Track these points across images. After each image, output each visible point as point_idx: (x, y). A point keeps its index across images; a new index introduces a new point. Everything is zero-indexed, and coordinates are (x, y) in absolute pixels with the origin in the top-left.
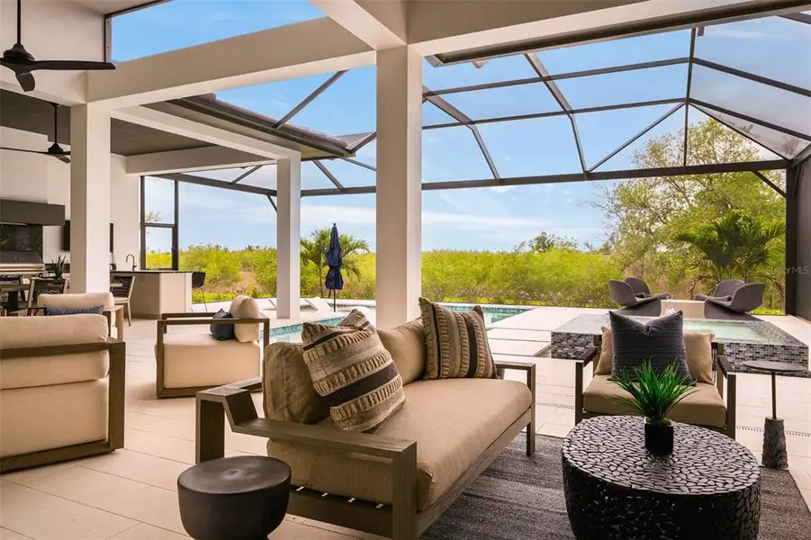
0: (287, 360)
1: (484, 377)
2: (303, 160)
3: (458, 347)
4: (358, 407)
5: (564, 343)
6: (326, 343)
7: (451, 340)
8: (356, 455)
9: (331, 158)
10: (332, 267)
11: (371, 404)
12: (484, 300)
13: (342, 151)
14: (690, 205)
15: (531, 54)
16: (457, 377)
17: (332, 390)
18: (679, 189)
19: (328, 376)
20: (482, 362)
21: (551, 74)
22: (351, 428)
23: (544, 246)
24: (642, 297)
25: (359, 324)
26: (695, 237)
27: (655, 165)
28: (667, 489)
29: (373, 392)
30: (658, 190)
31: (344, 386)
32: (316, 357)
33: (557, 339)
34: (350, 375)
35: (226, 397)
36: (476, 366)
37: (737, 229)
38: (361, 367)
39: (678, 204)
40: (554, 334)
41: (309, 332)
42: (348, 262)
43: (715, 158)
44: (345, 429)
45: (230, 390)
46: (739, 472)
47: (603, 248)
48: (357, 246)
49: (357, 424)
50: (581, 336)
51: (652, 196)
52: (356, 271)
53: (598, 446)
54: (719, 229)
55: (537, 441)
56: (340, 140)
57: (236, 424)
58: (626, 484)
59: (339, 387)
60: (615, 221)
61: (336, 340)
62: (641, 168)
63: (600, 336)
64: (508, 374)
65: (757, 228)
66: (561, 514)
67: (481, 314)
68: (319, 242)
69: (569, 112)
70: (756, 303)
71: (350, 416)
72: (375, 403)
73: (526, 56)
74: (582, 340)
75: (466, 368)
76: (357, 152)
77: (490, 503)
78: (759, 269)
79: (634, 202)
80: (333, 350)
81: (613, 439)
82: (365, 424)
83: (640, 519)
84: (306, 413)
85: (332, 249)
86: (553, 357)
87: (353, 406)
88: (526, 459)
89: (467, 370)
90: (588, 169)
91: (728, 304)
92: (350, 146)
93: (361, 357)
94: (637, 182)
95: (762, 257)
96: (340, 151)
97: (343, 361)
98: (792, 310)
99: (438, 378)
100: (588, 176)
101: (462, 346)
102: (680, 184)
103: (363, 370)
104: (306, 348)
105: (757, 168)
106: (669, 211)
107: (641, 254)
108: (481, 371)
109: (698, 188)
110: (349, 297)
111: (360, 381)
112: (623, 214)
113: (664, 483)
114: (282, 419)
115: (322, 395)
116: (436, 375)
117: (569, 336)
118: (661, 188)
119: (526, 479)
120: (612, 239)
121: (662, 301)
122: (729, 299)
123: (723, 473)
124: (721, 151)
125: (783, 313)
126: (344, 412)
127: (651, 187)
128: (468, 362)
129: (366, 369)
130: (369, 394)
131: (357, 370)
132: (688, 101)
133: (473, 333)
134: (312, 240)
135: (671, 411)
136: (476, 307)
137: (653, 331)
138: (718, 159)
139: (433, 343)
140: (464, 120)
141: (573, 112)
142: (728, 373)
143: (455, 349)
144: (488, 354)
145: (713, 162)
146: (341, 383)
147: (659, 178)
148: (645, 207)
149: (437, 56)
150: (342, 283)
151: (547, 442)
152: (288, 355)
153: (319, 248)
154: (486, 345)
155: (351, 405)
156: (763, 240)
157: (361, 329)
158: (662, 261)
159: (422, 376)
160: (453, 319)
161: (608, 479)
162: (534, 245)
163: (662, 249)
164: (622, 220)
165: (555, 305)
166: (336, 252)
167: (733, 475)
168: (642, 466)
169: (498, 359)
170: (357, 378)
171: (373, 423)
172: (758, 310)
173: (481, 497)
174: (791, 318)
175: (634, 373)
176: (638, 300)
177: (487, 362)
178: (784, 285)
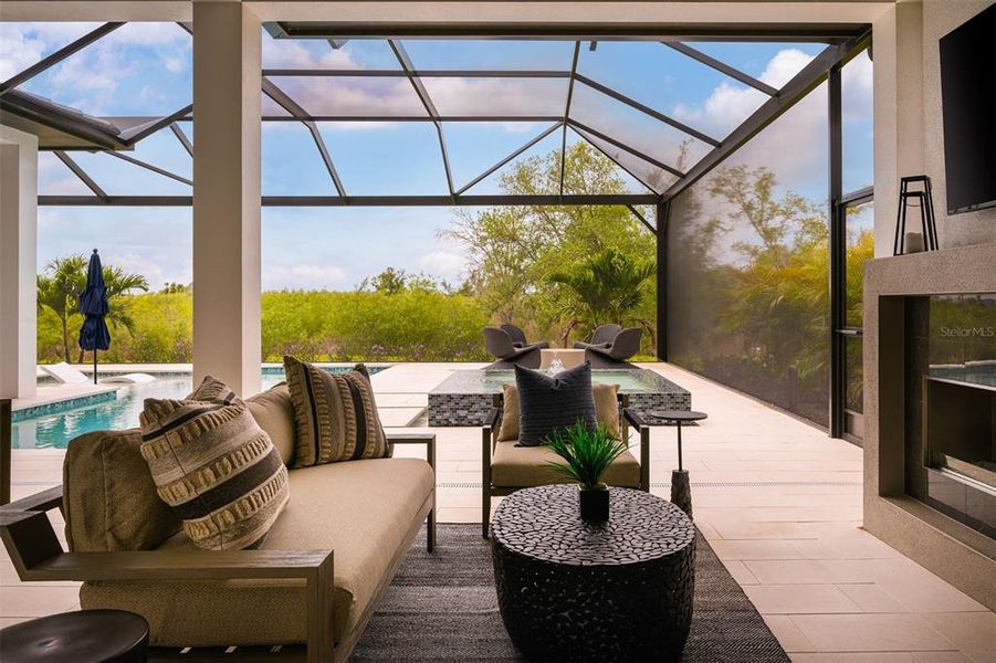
0: (111, 457)
1: (375, 457)
2: (41, 148)
3: (342, 421)
4: (236, 515)
5: (444, 407)
6: (183, 427)
7: (331, 411)
8: (235, 582)
9: (93, 150)
10: (90, 317)
11: (253, 509)
12: (325, 357)
13: (111, 141)
14: (561, 240)
15: (397, 40)
16: (340, 461)
17: (194, 495)
18: (549, 221)
19: (186, 476)
20: (371, 438)
21: (417, 69)
22: (225, 546)
23: (392, 287)
24: (519, 346)
25: (223, 396)
26: (570, 277)
27: (522, 192)
28: (618, 559)
29: (254, 491)
30: (527, 220)
31: (212, 486)
32: (166, 449)
33: (435, 402)
34: (221, 471)
35: (8, 526)
36: (366, 444)
37: (612, 268)
38: (236, 456)
39: (548, 238)
40: (431, 397)
41: (155, 412)
42: (114, 308)
43: (584, 188)
44: (215, 549)
45: (14, 514)
46: (675, 530)
47: (462, 288)
48: (128, 284)
49: (235, 538)
50: (464, 396)
51: (520, 228)
52: (127, 322)
53: (531, 524)
54: (595, 269)
55: (438, 531)
56: (108, 123)
57: (28, 568)
58: (575, 562)
59: (205, 489)
60: (480, 256)
61: (198, 422)
62: (509, 194)
63: (501, 395)
64: (399, 451)
65: (630, 268)
66: (485, 615)
67: (367, 375)
68: (63, 277)
69: (434, 118)
70: (634, 350)
71: (222, 529)
72: (259, 506)
73: (390, 41)
74: (465, 401)
75: (352, 447)
76: (136, 144)
77: (399, 619)
78: (631, 313)
79: (501, 234)
80: (194, 436)
81: (543, 513)
82: (245, 538)
83: (592, 600)
84: (142, 535)
85: (90, 289)
86: (431, 426)
87: (227, 514)
88: (431, 556)
89: (353, 450)
90: (456, 191)
91: (608, 351)
92: (125, 134)
93: (235, 443)
94: (502, 210)
95: (635, 299)
96: (106, 139)
97: (212, 450)
98: (664, 356)
99: (315, 465)
100: (456, 199)
101: (347, 418)
102: (551, 216)
103: (239, 461)
104: (146, 438)
105: (630, 201)
106: (538, 246)
107: (509, 295)
108: (370, 449)
109: (568, 221)
110: (116, 361)
111: (236, 478)
112: (489, 248)
113: (612, 554)
114: (104, 549)
115: (173, 503)
116: (313, 460)
117: (450, 397)
118: (530, 218)
119: (436, 580)
120: (473, 277)
121: (542, 350)
122: (608, 346)
123: (663, 533)
124: (589, 182)
125: (655, 359)
126: (213, 525)
127: (520, 217)
128: (354, 439)
129: (243, 460)
130: (249, 494)
131: (232, 462)
132: (567, 121)
133: (359, 400)
134: (51, 276)
135: (606, 473)
136: (357, 366)
137: (562, 385)
138: (588, 190)
139: (306, 417)
140: (299, 114)
141: (440, 119)
142: (642, 426)
143: (338, 423)
144: (378, 426)
145: (583, 192)
146: (209, 481)
147: (529, 207)
148: (514, 240)
149: (280, 23)
150: (109, 338)
151: (449, 532)
152: (112, 450)
153: (62, 286)
154: (375, 415)
155: (225, 514)
156: (636, 281)
157: (227, 403)
158: (532, 304)
159: (293, 464)
160: (333, 383)
161: (556, 559)
162: (379, 283)
163: (531, 290)
164: (487, 253)
165: (417, 361)
166: (98, 293)
167: (671, 534)
168: (583, 539)
169: (389, 432)
170: (231, 473)
171: (257, 535)
172: (634, 358)
173: (385, 614)
174: (664, 364)
175: (567, 433)
176: (517, 350)
177: (378, 436)
178: (655, 329)
